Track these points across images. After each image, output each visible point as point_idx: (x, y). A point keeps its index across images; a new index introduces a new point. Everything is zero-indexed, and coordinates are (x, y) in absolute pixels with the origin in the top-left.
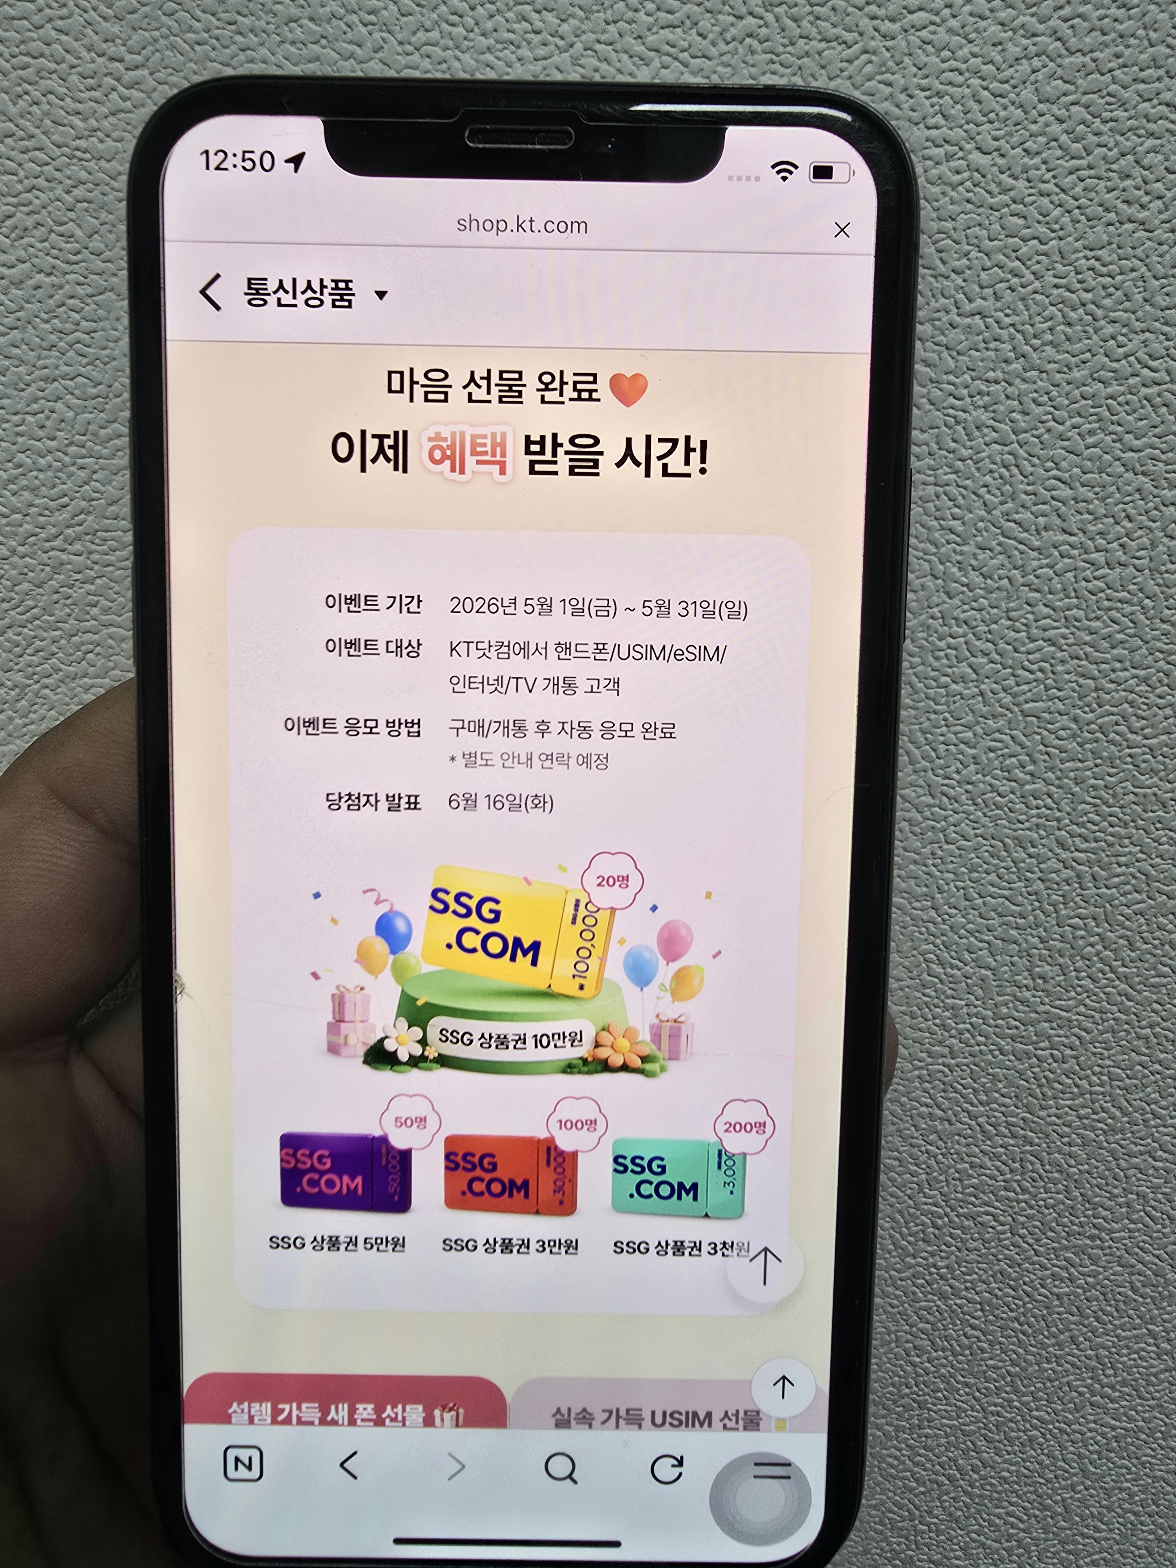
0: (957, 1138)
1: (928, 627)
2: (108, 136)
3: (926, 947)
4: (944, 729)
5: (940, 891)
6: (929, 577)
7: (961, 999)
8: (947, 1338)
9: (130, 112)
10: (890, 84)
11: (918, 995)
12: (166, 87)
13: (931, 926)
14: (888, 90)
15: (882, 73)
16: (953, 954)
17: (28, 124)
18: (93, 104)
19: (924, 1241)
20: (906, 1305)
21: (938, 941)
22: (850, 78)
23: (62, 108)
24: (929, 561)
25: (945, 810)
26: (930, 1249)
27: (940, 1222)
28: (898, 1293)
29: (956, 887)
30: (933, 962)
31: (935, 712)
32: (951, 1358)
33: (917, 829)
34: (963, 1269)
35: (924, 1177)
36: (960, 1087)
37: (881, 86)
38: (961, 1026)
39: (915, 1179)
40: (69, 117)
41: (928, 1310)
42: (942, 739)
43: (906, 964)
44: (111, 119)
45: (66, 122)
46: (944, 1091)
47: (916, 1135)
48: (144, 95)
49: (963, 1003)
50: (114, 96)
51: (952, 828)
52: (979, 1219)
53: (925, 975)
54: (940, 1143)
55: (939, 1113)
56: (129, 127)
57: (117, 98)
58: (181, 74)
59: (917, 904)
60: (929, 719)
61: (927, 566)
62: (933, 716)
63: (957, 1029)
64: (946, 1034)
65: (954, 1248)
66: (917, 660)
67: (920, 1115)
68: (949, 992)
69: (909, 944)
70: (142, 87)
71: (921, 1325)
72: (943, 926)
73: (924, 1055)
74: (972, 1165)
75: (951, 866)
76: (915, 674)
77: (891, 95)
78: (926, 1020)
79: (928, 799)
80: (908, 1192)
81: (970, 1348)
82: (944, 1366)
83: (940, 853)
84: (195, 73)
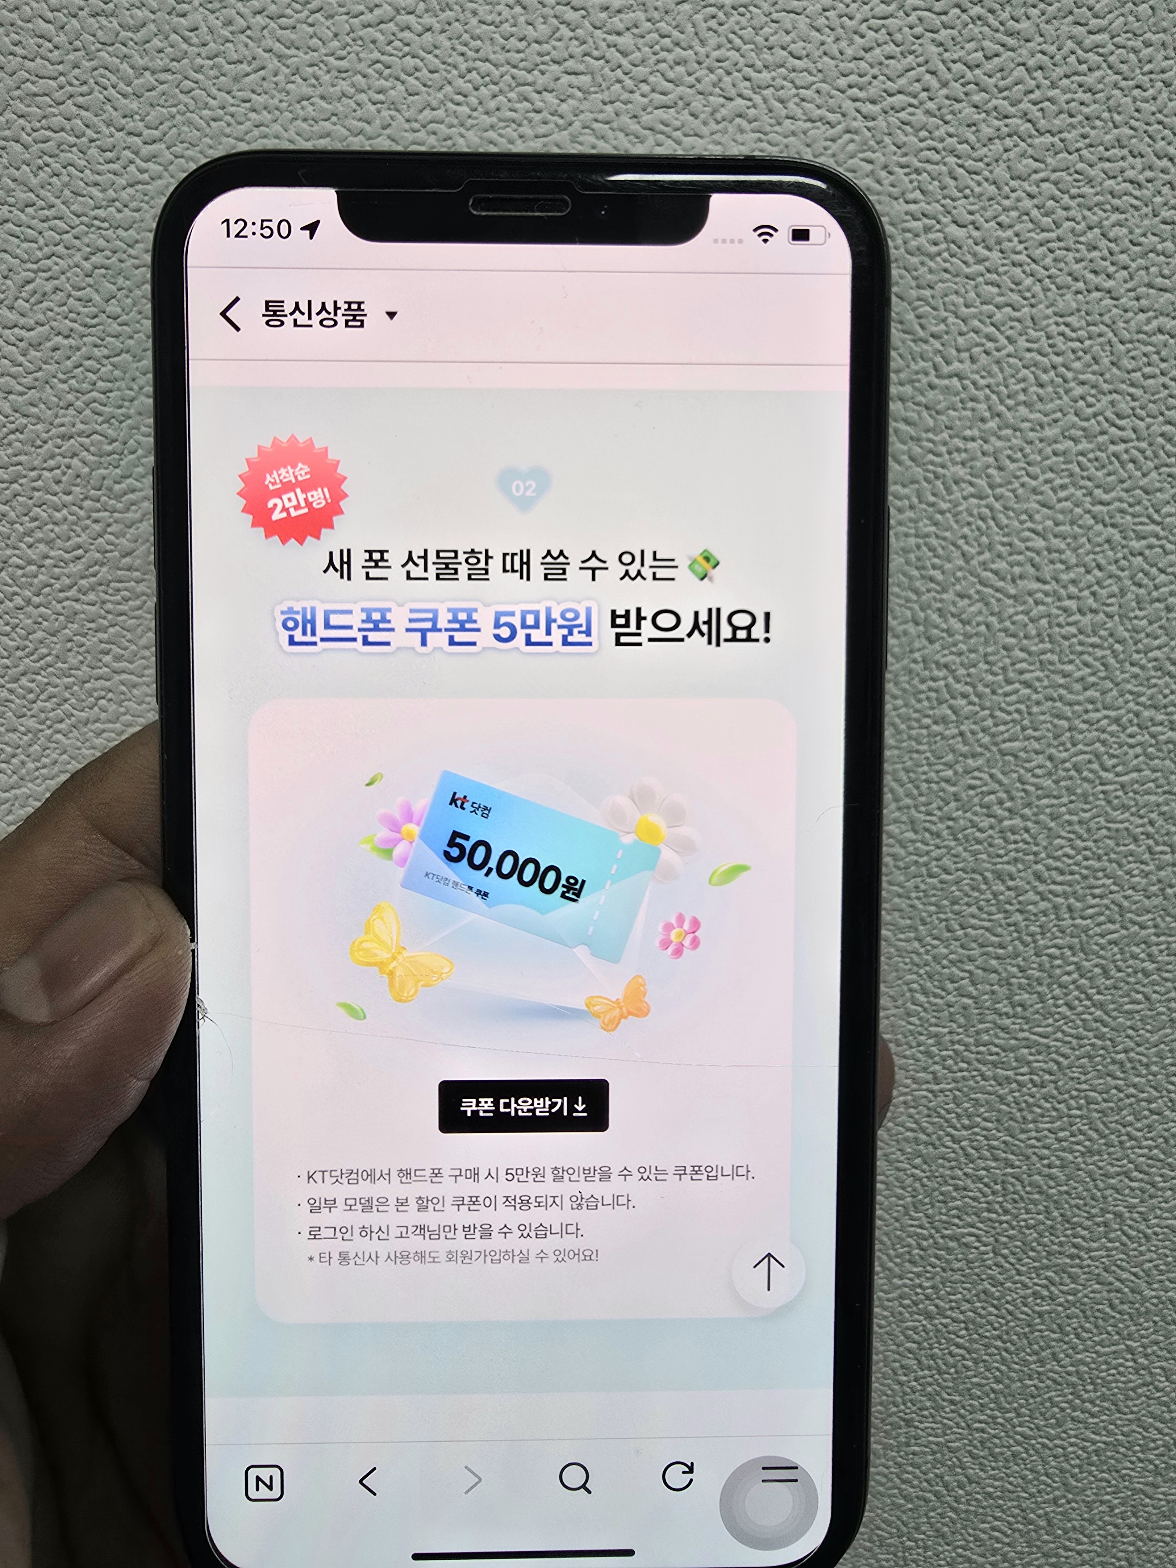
0: (941, 1161)
1: (910, 672)
2: (126, 206)
3: (909, 977)
4: (926, 768)
5: (924, 923)
6: (911, 624)
7: (943, 1027)
8: (933, 1357)
9: (148, 183)
10: (870, 162)
11: (904, 1023)
12: (182, 160)
13: (914, 956)
14: (869, 167)
15: (864, 151)
16: (936, 983)
17: (49, 194)
18: (111, 175)
19: (910, 1261)
20: (894, 1326)
21: (922, 971)
22: (834, 155)
23: (82, 179)
24: (911, 609)
25: (927, 844)
26: (915, 1270)
27: (925, 1243)
28: (886, 1313)
29: (938, 918)
30: (916, 991)
31: (918, 752)
32: (936, 1376)
33: (901, 864)
34: (948, 1289)
35: (909, 1199)
36: (943, 1112)
37: (863, 164)
38: (944, 1053)
39: (901, 1202)
40: (89, 188)
41: (914, 1329)
42: (924, 777)
43: (891, 993)
44: (130, 190)
45: (85, 192)
46: (929, 1116)
47: (902, 1158)
48: (161, 168)
49: (946, 1030)
50: (132, 168)
51: (934, 863)
52: (964, 1240)
53: (909, 1004)
54: (925, 1167)
55: (923, 1137)
56: (146, 198)
57: (135, 170)
58: (198, 148)
59: (902, 936)
60: (911, 759)
61: (909, 613)
62: (915, 756)
63: (941, 1056)
64: (930, 1061)
65: (938, 1269)
66: (900, 702)
67: (906, 1140)
68: (933, 1020)
69: (894, 974)
70: (159, 160)
71: (908, 1345)
72: (926, 957)
73: (909, 1081)
74: (956, 1188)
75: (933, 899)
76: (899, 716)
77: (872, 172)
78: (911, 1047)
79: (910, 835)
80: (895, 1214)
81: (954, 1366)
82: (930, 1384)
83: (923, 887)
84: (211, 147)
